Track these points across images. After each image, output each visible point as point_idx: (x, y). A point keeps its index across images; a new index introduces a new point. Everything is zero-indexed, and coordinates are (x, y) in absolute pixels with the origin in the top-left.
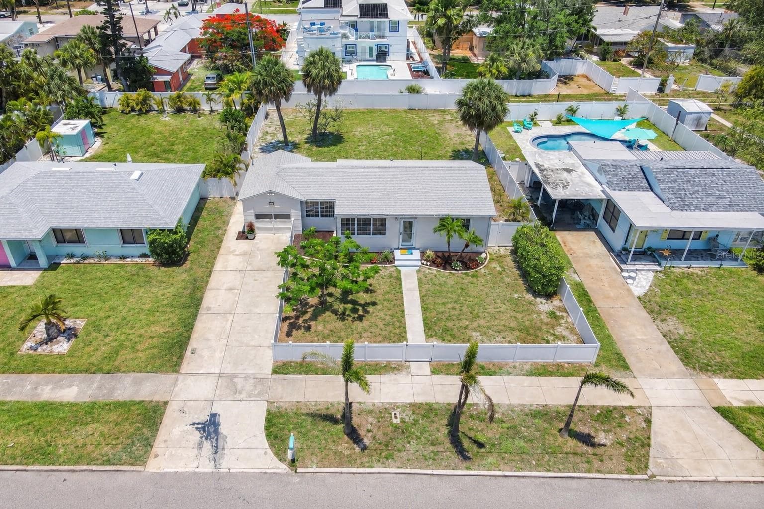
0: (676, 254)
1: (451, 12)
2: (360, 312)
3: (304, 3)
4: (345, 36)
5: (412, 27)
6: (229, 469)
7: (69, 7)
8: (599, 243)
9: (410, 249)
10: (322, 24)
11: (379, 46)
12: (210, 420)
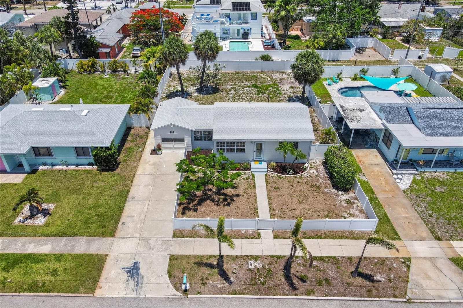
0: (428, 163)
1: (289, 7)
2: (229, 201)
3: (197, 2)
4: (222, 23)
5: (264, 17)
6: (146, 296)
7: (44, 4)
8: (379, 157)
9: (261, 161)
10: (208, 15)
11: (244, 29)
12: (134, 266)
